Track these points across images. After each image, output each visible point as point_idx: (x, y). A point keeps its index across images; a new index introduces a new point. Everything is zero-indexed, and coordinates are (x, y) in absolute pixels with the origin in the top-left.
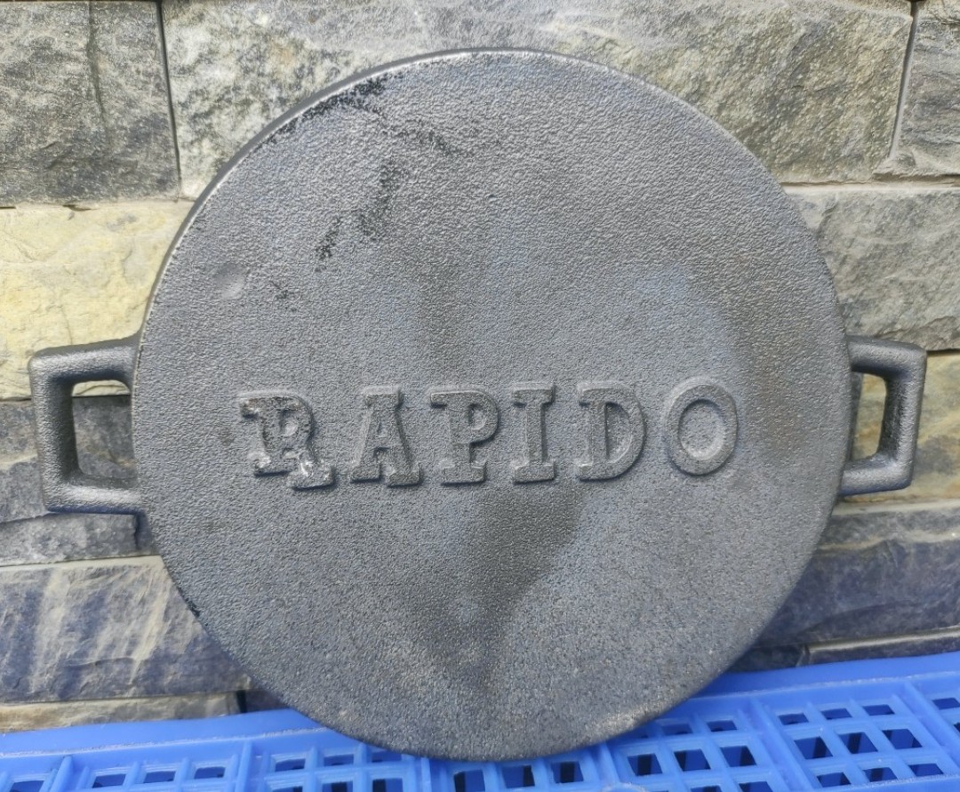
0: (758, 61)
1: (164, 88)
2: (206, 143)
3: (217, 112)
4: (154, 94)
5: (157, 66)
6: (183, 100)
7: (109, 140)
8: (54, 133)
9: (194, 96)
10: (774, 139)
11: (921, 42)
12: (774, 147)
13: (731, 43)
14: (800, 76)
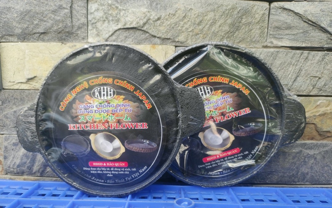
0: (229, 15)
1: (86, 17)
3: (98, 22)
4: (84, 18)
5: (85, 12)
6: (90, 20)
7: (72, 27)
9: (93, 19)
11: (272, 12)
13: (222, 11)
14: (240, 20)
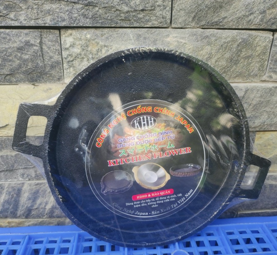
0: (227, 49)
1: (60, 54)
2: (71, 69)
3: (75, 60)
4: (58, 55)
5: (59, 48)
6: (65, 57)
7: (45, 67)
8: (30, 65)
9: (69, 56)
10: (231, 70)
11: (275, 43)
12: (231, 72)
13: (219, 44)
14: (239, 53)
